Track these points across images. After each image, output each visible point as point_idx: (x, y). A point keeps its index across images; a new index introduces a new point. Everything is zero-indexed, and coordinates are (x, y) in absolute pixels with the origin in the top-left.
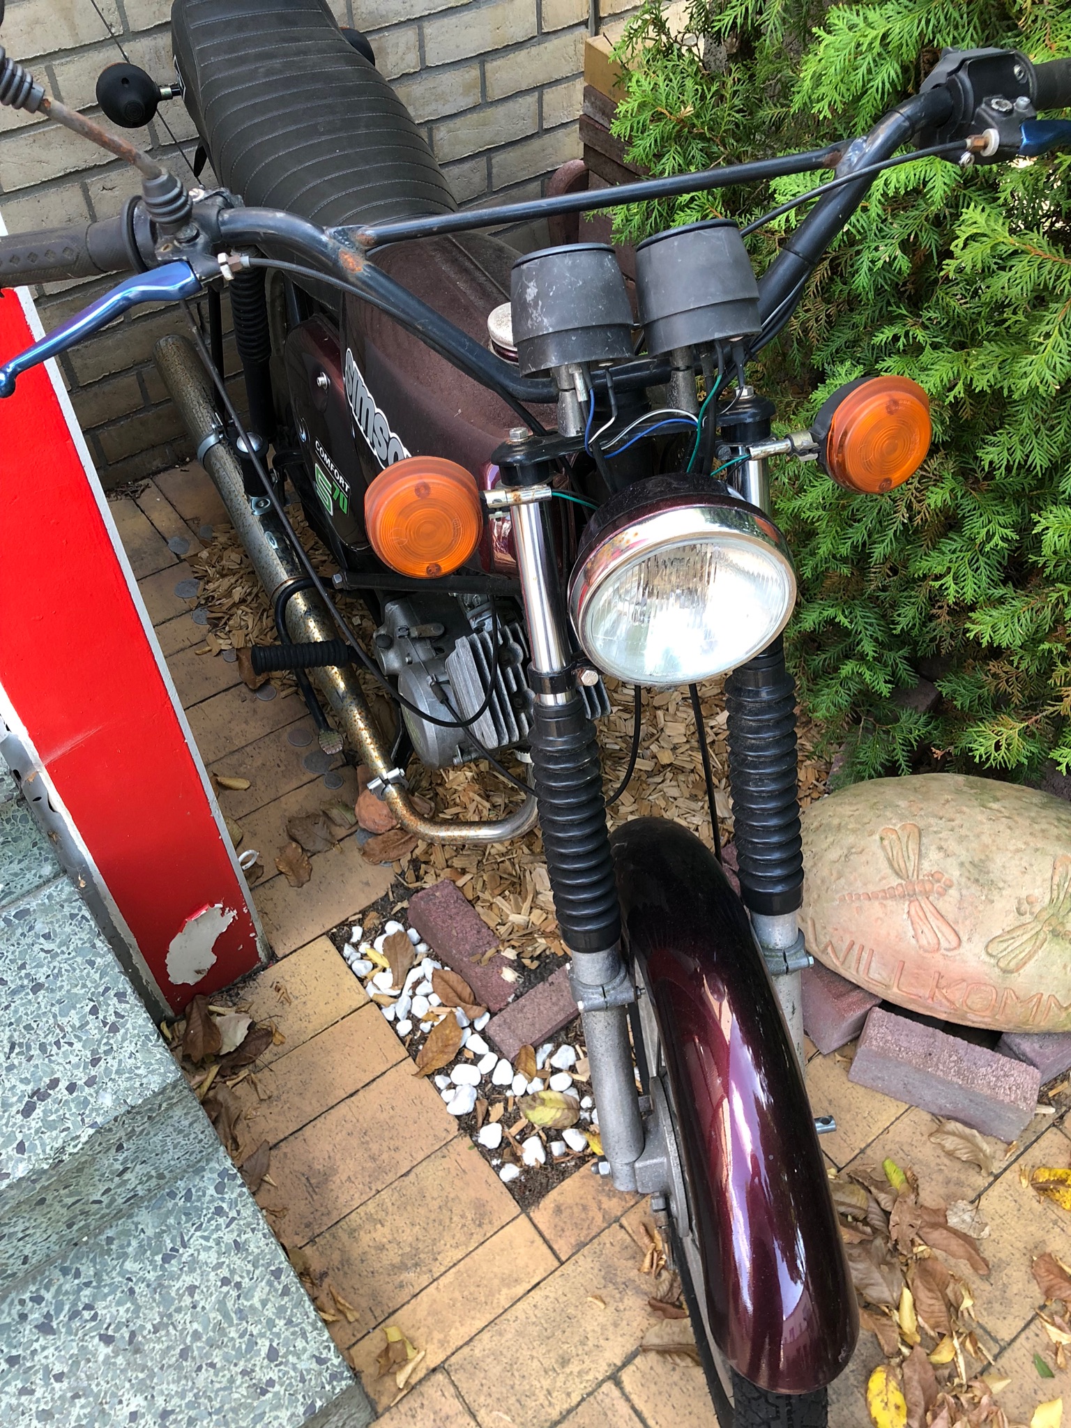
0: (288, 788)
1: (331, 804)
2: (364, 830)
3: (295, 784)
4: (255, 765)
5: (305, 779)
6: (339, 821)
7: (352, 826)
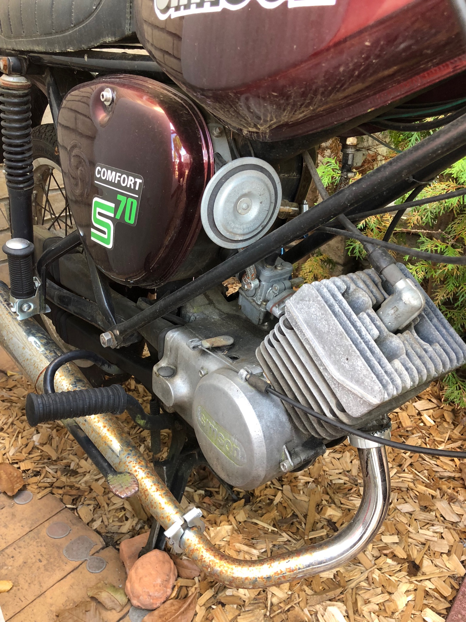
0: (51, 581)
1: (98, 588)
2: (138, 608)
3: (59, 575)
4: (17, 564)
5: (68, 568)
6: (109, 604)
7: (123, 607)
